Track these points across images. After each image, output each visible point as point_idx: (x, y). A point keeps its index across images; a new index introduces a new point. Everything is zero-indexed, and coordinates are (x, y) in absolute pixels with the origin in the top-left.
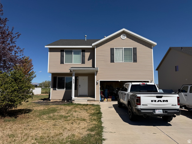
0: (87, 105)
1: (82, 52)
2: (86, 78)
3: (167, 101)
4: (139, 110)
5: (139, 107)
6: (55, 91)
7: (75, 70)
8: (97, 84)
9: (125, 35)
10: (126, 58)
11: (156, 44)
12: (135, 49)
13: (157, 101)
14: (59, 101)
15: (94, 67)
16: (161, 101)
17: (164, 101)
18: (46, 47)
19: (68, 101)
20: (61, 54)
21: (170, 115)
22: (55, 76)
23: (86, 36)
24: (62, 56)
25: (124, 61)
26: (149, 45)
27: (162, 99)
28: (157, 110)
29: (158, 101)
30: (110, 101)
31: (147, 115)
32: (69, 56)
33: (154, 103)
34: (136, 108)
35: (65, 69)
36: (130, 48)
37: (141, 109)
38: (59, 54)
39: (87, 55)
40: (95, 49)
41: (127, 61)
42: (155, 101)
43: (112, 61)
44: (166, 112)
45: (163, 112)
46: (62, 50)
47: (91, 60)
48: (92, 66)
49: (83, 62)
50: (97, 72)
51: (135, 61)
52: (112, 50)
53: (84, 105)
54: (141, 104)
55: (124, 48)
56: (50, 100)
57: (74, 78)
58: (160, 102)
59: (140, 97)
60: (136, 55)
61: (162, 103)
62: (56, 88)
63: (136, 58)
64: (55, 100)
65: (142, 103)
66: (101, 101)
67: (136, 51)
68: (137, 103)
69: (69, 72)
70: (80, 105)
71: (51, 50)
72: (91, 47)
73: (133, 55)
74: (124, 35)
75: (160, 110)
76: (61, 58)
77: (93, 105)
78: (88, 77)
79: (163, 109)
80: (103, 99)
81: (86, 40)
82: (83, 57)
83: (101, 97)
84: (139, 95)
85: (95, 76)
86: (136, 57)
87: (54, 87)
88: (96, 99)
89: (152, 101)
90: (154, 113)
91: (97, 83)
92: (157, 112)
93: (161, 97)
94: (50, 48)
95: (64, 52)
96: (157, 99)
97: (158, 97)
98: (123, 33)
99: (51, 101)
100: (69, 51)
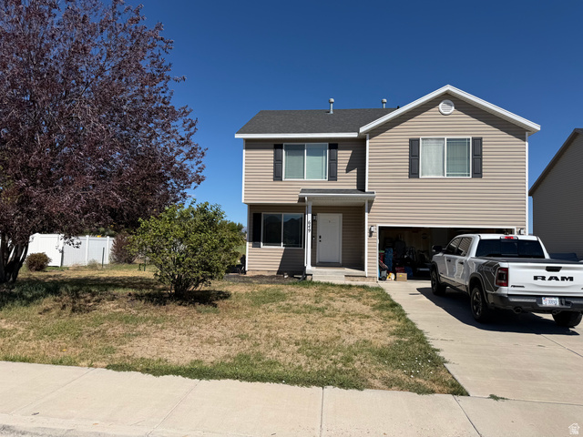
0: (350, 286)
1: (330, 148)
2: (337, 219)
3: (571, 279)
4: (502, 297)
5: (505, 290)
6: (257, 250)
7: (314, 198)
8: (370, 236)
9: (452, 103)
10: (452, 165)
11: (539, 129)
12: (478, 142)
13: (547, 279)
14: (267, 274)
15: (363, 191)
16: (556, 279)
17: (563, 279)
18: (237, 136)
19: (291, 276)
20: (275, 154)
21: (576, 310)
22: (257, 211)
23: (332, 100)
24: (278, 161)
25: (448, 175)
26: (519, 132)
27: (559, 274)
28: (547, 298)
29: (551, 278)
30: (402, 280)
31: (524, 307)
32: (296, 159)
33: (539, 282)
34: (497, 292)
35: (285, 194)
36: (465, 139)
37: (508, 295)
38: (270, 154)
39: (344, 156)
40: (368, 142)
41: (453, 175)
42: (543, 278)
43: (414, 173)
44: (567, 303)
45: (561, 303)
46: (277, 145)
47: (356, 171)
48: (357, 186)
49: (333, 176)
50: (371, 202)
51: (477, 173)
52: (414, 145)
53: (342, 286)
54: (510, 284)
55: (448, 140)
56: (245, 273)
57: (309, 217)
58: (553, 281)
59: (506, 270)
60: (481, 159)
61: (560, 283)
62: (260, 241)
63: (481, 165)
64: (259, 273)
65: (512, 281)
66: (380, 279)
67: (481, 148)
68: (499, 281)
69: (294, 201)
70: (333, 285)
71: (251, 144)
72: (355, 135)
73: (472, 158)
74: (448, 104)
75: (553, 299)
76: (275, 166)
77: (364, 287)
78: (341, 215)
79: (560, 297)
80: (384, 273)
81: (332, 112)
82: (333, 162)
83: (381, 269)
84: (504, 265)
85: (366, 214)
86: (481, 162)
87: (255, 239)
88: (366, 272)
89: (536, 278)
90: (540, 306)
91: (371, 233)
92: (546, 303)
93: (557, 269)
94: (247, 141)
95: (282, 148)
96: (548, 274)
97: (549, 269)
98: (447, 96)
99: (248, 274)
100: (296, 147)
